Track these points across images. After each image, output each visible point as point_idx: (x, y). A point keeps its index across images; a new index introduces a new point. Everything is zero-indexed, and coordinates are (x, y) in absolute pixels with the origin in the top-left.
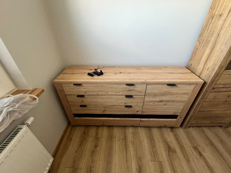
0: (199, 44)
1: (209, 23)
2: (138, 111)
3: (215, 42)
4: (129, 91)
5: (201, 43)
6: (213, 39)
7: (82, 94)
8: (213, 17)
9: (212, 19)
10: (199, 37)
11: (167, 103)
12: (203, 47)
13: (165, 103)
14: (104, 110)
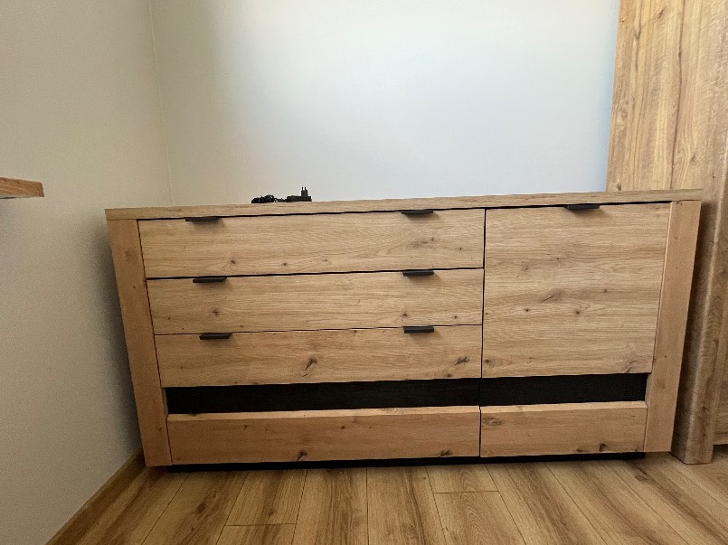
0: (625, 117)
1: (634, 52)
2: (465, 361)
3: (678, 79)
4: (416, 245)
5: (630, 111)
6: (666, 77)
7: (216, 269)
8: (640, 32)
9: (638, 38)
10: (615, 103)
11: (585, 304)
12: (642, 115)
13: (577, 307)
14: (312, 361)
